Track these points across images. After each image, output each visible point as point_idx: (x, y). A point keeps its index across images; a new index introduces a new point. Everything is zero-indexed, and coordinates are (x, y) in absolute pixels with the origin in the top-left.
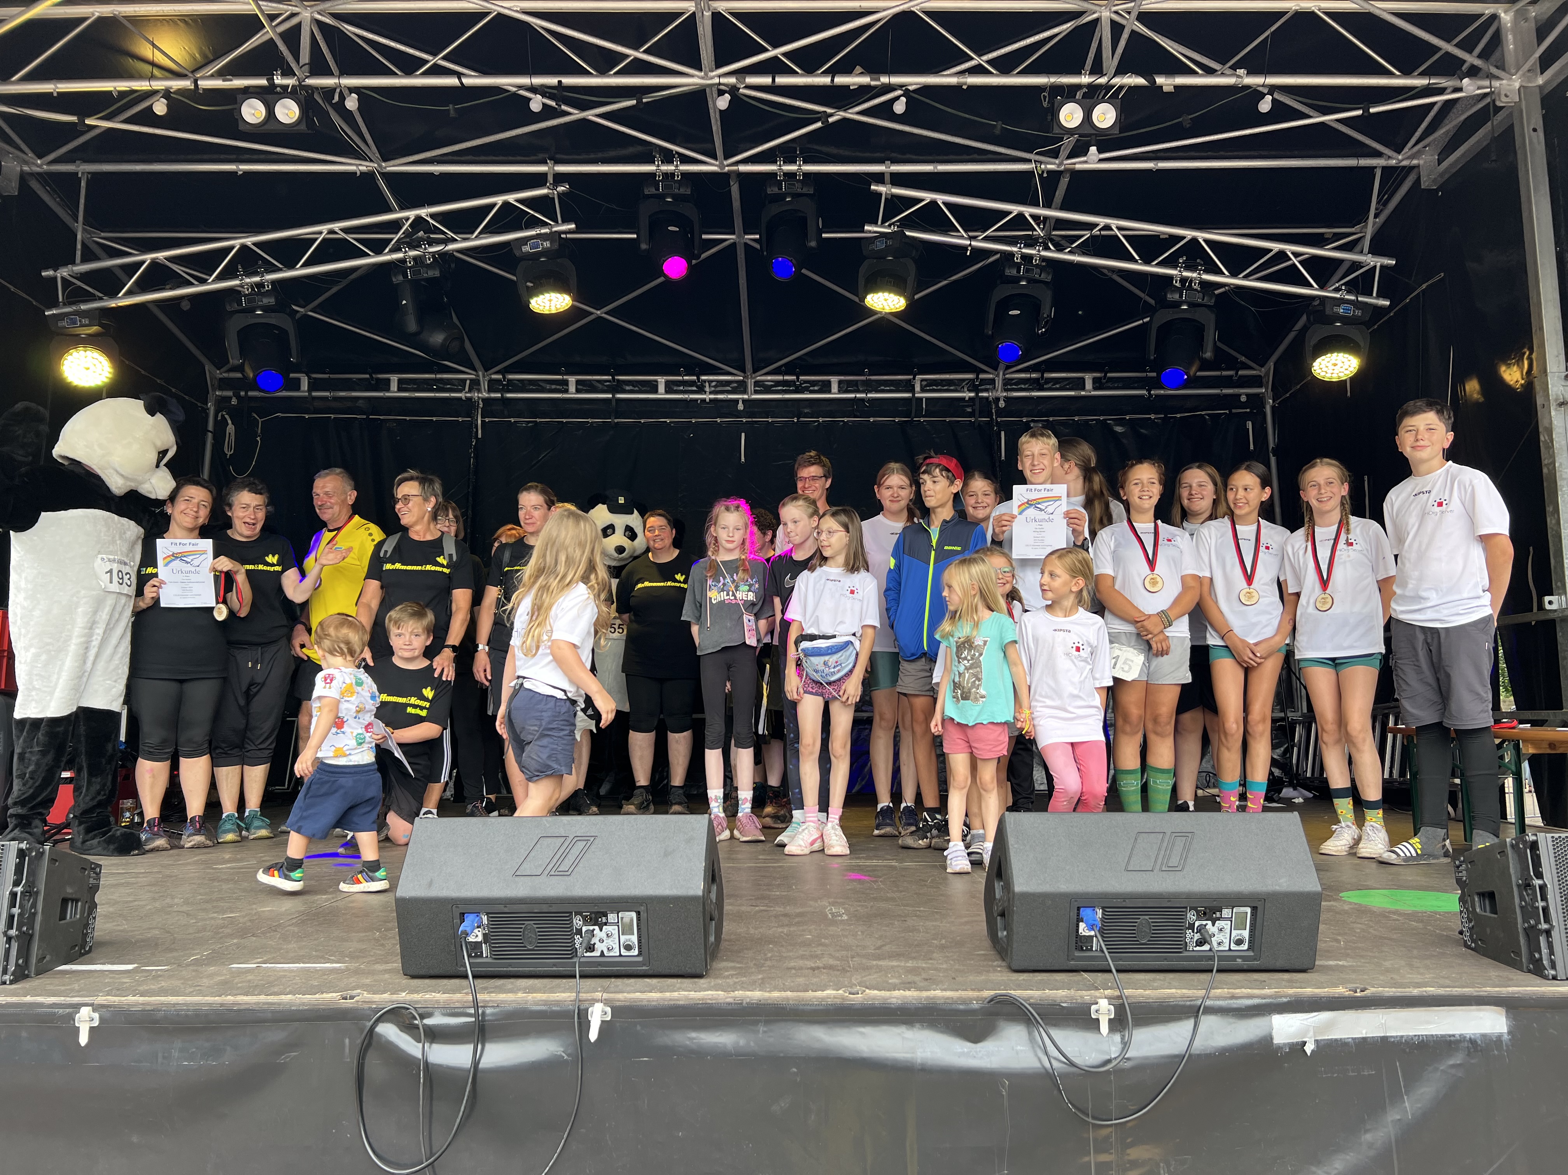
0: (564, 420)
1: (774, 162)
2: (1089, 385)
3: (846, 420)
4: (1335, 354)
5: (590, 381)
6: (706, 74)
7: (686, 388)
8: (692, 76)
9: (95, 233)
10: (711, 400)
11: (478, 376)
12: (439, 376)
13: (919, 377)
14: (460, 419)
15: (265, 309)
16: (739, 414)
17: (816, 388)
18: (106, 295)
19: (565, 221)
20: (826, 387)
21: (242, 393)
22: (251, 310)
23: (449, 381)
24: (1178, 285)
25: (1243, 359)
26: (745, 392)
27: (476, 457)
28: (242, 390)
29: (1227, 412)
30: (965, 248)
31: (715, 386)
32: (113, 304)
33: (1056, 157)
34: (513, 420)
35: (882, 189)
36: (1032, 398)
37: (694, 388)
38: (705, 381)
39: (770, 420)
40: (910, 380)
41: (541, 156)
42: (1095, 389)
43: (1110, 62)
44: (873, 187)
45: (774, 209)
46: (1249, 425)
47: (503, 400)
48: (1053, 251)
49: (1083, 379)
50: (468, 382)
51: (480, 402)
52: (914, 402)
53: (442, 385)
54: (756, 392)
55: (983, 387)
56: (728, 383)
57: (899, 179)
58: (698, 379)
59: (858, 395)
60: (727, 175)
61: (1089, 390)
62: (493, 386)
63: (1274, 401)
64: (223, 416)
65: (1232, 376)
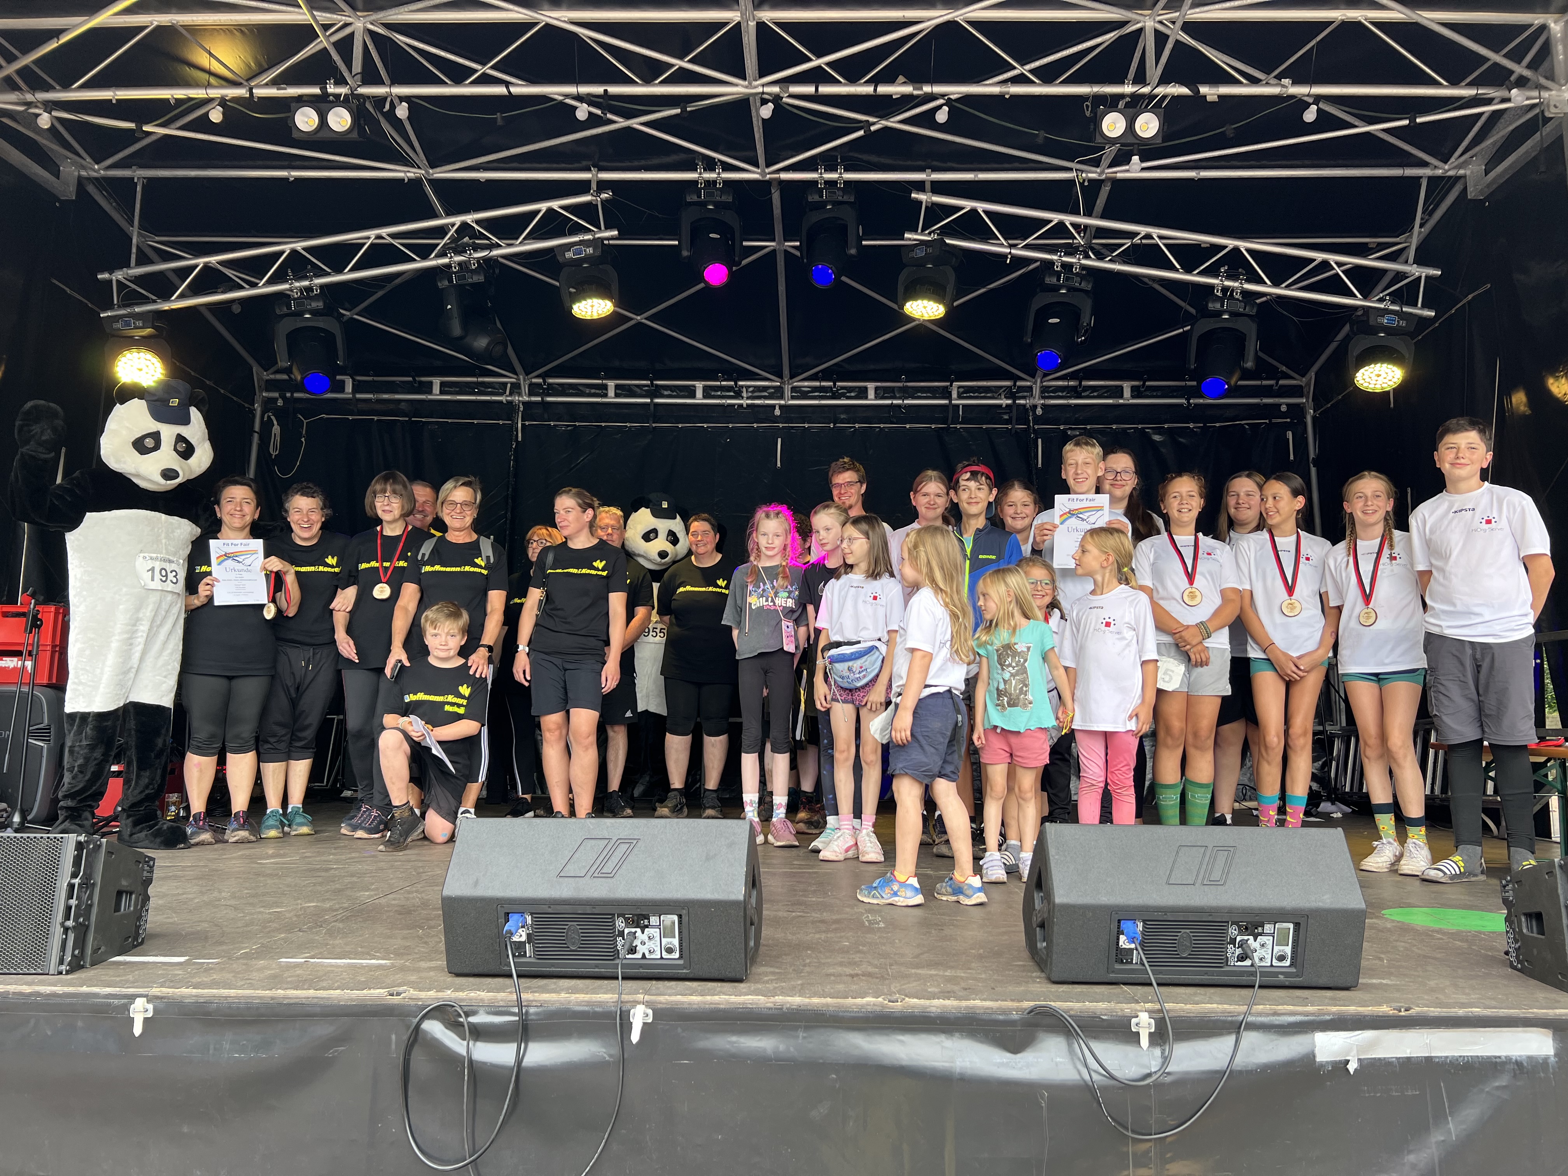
0: (603, 424)
1: (815, 170)
2: (1127, 393)
3: (882, 426)
4: (1379, 365)
5: (629, 385)
6: (750, 83)
7: (724, 394)
8: (736, 85)
9: (150, 237)
10: (748, 405)
11: (519, 380)
12: (480, 379)
13: (955, 384)
14: (501, 422)
15: (314, 313)
16: (775, 420)
17: (853, 394)
18: (159, 298)
19: (607, 228)
20: (862, 393)
21: (288, 395)
22: (299, 314)
23: (489, 385)
24: (1219, 294)
25: (1284, 368)
26: (781, 397)
27: (515, 460)
28: (288, 391)
29: (1267, 421)
30: (1005, 256)
31: (752, 392)
32: (166, 306)
33: (1098, 166)
34: (552, 423)
35: (922, 197)
36: (1069, 406)
37: (732, 394)
38: (742, 387)
39: (806, 425)
40: (947, 387)
41: (584, 163)
42: (1133, 397)
43: (1154, 72)
44: (913, 195)
45: (815, 217)
46: (1290, 435)
47: (543, 403)
48: (1093, 260)
49: (1122, 388)
50: (509, 385)
51: (521, 406)
52: (951, 408)
53: (483, 388)
54: (793, 398)
55: (1020, 394)
56: (765, 388)
57: (939, 188)
58: (736, 384)
59: (895, 402)
60: (769, 183)
61: (1127, 398)
62: (533, 390)
63: (1314, 412)
64: (269, 417)
65: (1272, 386)
